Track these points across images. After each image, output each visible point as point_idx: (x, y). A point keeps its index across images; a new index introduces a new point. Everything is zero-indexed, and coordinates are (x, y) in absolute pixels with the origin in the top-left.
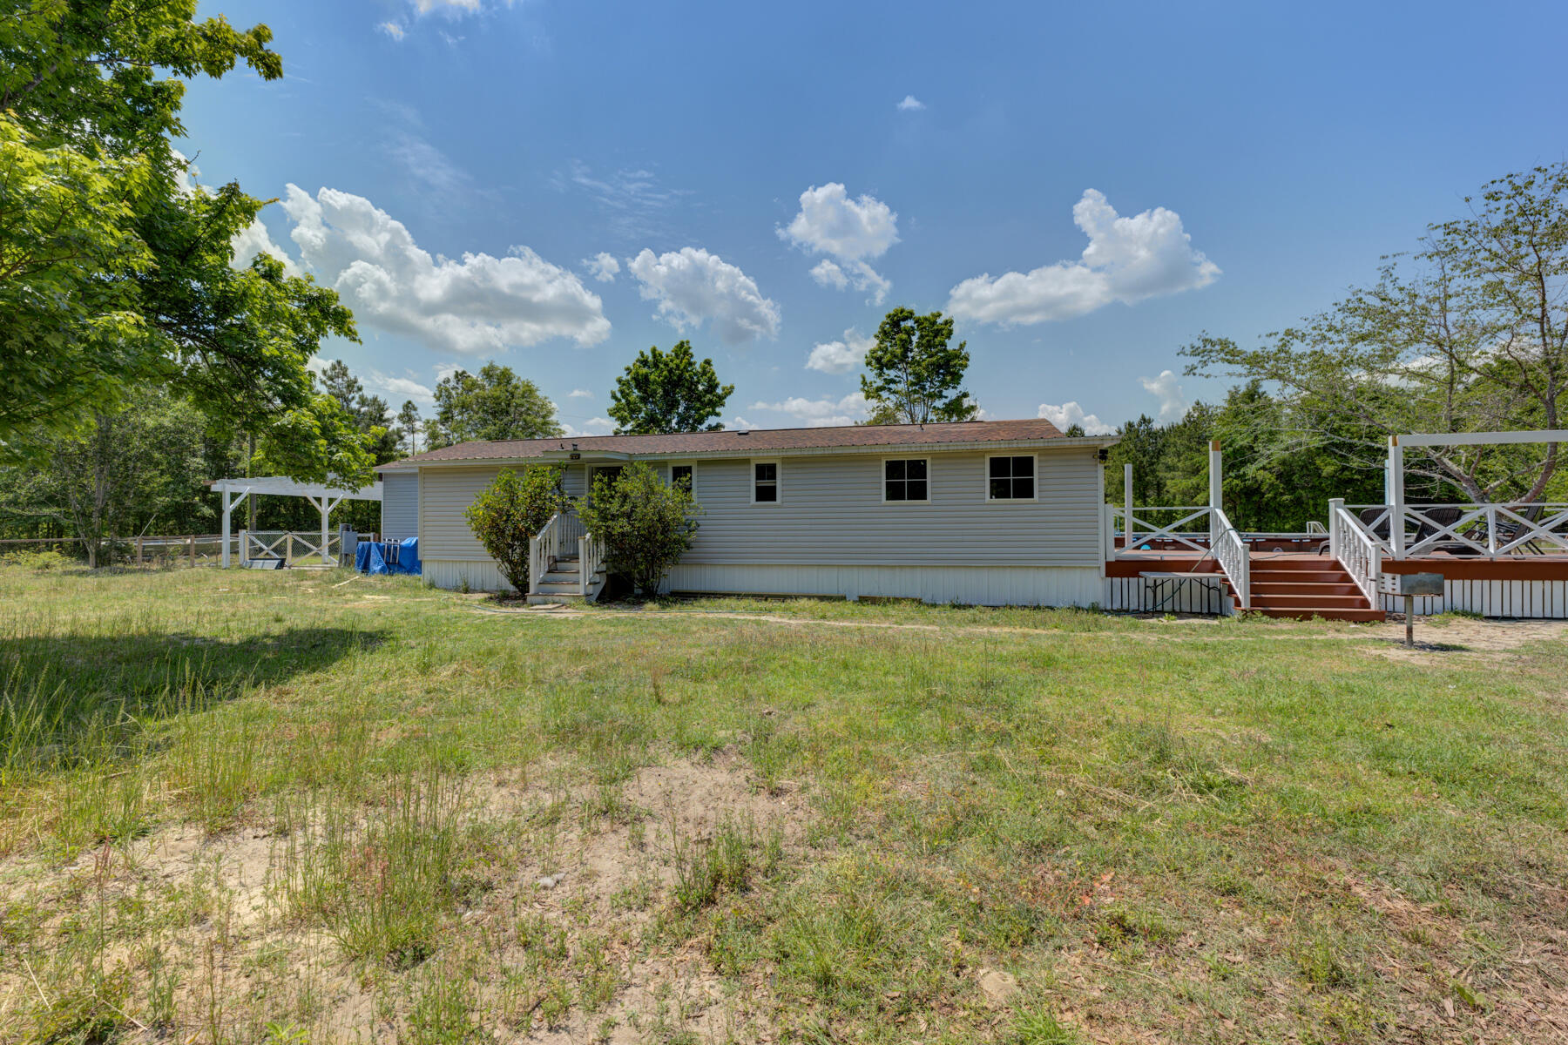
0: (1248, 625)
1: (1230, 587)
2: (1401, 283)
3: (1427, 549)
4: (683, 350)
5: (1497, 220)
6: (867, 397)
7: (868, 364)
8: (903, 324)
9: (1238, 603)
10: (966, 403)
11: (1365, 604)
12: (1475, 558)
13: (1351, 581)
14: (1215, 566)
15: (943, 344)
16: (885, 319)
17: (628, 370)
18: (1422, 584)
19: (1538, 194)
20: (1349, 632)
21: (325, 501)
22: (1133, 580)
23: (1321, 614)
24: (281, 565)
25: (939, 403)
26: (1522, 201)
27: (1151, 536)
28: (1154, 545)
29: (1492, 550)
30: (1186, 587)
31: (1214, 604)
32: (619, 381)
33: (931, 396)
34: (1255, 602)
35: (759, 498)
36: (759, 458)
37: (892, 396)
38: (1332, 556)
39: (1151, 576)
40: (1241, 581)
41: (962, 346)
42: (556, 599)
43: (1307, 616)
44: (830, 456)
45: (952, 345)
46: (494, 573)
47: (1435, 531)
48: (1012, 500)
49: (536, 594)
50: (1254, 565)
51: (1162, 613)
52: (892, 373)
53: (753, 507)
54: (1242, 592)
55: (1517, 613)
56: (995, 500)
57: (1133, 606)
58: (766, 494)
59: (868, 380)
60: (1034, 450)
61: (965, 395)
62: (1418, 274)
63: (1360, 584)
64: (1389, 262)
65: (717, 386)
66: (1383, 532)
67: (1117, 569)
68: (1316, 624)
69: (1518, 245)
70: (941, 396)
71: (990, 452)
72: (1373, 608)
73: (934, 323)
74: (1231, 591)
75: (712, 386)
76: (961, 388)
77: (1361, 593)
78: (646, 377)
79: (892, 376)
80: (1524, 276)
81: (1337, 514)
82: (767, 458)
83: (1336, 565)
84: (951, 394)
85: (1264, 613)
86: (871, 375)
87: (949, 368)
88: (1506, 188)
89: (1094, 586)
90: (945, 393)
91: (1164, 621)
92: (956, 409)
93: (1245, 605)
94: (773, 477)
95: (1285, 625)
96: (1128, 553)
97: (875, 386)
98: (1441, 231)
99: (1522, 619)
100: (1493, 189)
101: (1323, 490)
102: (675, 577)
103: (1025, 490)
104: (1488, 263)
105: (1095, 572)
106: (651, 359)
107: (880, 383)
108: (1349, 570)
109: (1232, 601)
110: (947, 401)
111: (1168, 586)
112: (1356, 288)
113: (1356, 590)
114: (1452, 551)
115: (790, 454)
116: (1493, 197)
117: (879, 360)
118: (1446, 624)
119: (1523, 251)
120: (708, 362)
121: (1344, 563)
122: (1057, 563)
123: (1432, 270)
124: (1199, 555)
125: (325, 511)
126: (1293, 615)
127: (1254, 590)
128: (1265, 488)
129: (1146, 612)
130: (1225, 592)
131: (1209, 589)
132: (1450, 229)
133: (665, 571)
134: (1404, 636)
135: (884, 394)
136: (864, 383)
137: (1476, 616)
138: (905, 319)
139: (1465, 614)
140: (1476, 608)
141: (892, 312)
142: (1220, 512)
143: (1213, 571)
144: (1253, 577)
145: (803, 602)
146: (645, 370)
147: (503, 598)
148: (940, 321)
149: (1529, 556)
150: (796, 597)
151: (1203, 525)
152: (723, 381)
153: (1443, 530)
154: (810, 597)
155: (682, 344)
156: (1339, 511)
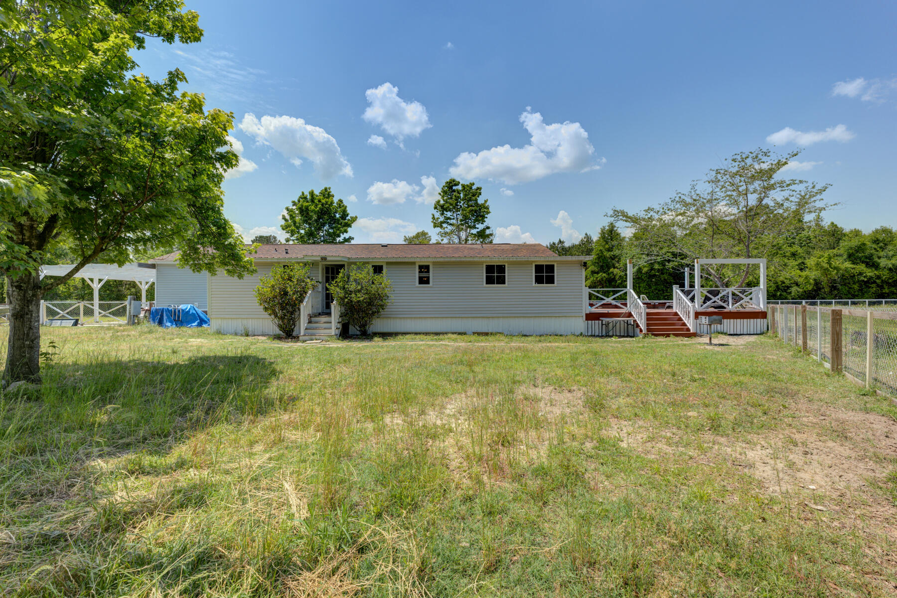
0: (647, 340)
1: (637, 324)
2: (698, 192)
3: (707, 307)
4: (327, 193)
5: (734, 170)
6: (435, 227)
7: (436, 208)
8: (454, 188)
9: (641, 331)
10: (488, 232)
11: (688, 330)
12: (725, 310)
13: (682, 320)
14: (630, 315)
15: (476, 200)
16: (444, 184)
17: (294, 204)
18: (715, 320)
19: (749, 161)
20: (686, 341)
21: (96, 281)
22: (597, 322)
23: (674, 334)
24: (76, 323)
25: (474, 231)
26: (743, 164)
27: (604, 302)
28: (604, 306)
29: (731, 307)
30: (618, 324)
31: (630, 331)
32: (287, 209)
33: (470, 227)
34: (648, 330)
35: (420, 283)
36: (420, 262)
37: (449, 227)
38: (674, 310)
39: (605, 320)
40: (643, 321)
41: (486, 201)
42: (318, 337)
43: (668, 335)
44: (454, 262)
45: (481, 200)
46: (271, 324)
47: (711, 299)
48: (545, 285)
49: (304, 335)
50: (648, 314)
51: (611, 336)
52: (449, 214)
53: (417, 287)
54: (643, 326)
55: (738, 333)
56: (537, 285)
57: (597, 334)
58: (424, 281)
59: (436, 217)
60: (555, 261)
61: (488, 228)
62: (704, 189)
63: (686, 322)
64: (695, 183)
65: (348, 215)
66: (692, 300)
67: (590, 317)
68: (672, 338)
69: (741, 181)
70: (474, 227)
71: (534, 262)
72: (691, 331)
73: (471, 188)
74: (638, 326)
75: (344, 215)
76: (485, 224)
77: (686, 326)
78: (307, 208)
79: (449, 216)
80: (740, 194)
81: (676, 292)
82: (425, 262)
83: (676, 314)
84: (480, 227)
85: (653, 334)
86: (437, 214)
87: (479, 213)
88: (739, 157)
89: (580, 324)
90: (477, 226)
91: (613, 339)
92: (483, 235)
93: (644, 331)
94: (428, 271)
95: (660, 339)
96: (594, 310)
97: (439, 220)
98: (714, 172)
99: (741, 335)
100: (735, 157)
101: (643, 280)
102: (377, 325)
103: (551, 280)
104: (729, 187)
105: (581, 318)
106: (309, 197)
107: (442, 219)
108: (681, 316)
109: (639, 330)
110: (478, 230)
111: (611, 325)
112: (678, 191)
113: (684, 324)
114: (715, 308)
115: (438, 260)
116: (734, 160)
117: (442, 207)
118: (717, 337)
119: (741, 184)
120: (341, 201)
121: (679, 313)
122: (565, 315)
123: (709, 188)
124: (624, 310)
125: (96, 287)
126: (663, 335)
127: (648, 325)
128: (617, 277)
129: (602, 336)
130: (635, 326)
131: (628, 325)
132: (718, 172)
133: (374, 322)
134: (708, 341)
135: (445, 225)
136: (434, 218)
137: (725, 334)
138: (456, 185)
139: (722, 333)
140: (725, 331)
141: (448, 180)
142: (632, 291)
143: (629, 317)
144: (648, 319)
145: (450, 335)
146: (306, 204)
147: (278, 338)
148: (474, 187)
149: (742, 310)
150: (446, 333)
151: (624, 297)
152: (351, 213)
153: (714, 299)
154: (453, 333)
155: (326, 189)
156: (676, 290)
